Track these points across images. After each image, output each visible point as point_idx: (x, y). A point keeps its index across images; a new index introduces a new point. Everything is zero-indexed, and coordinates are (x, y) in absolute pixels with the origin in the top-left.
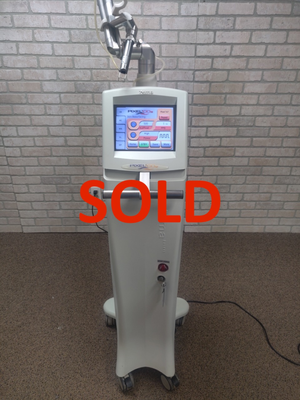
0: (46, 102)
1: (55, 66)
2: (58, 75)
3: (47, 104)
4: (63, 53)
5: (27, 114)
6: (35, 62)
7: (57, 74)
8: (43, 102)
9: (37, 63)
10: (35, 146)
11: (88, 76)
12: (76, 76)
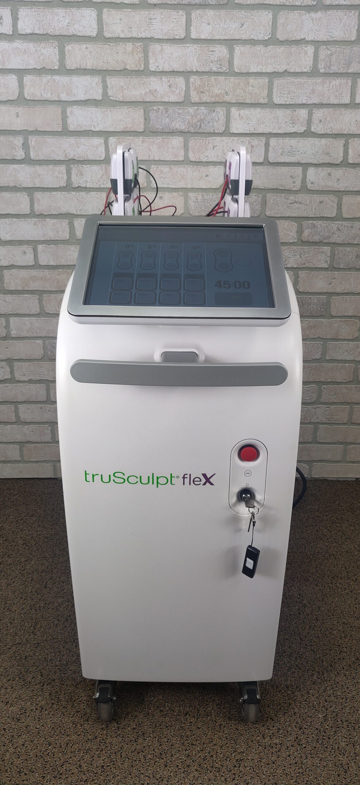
0: (71, 157)
1: (101, 65)
2: (107, 87)
3: (73, 161)
4: (123, 31)
5: (24, 185)
6: (55, 53)
7: (105, 87)
8: (66, 155)
9: (58, 57)
10: (36, 266)
11: (177, 91)
12: (150, 90)
